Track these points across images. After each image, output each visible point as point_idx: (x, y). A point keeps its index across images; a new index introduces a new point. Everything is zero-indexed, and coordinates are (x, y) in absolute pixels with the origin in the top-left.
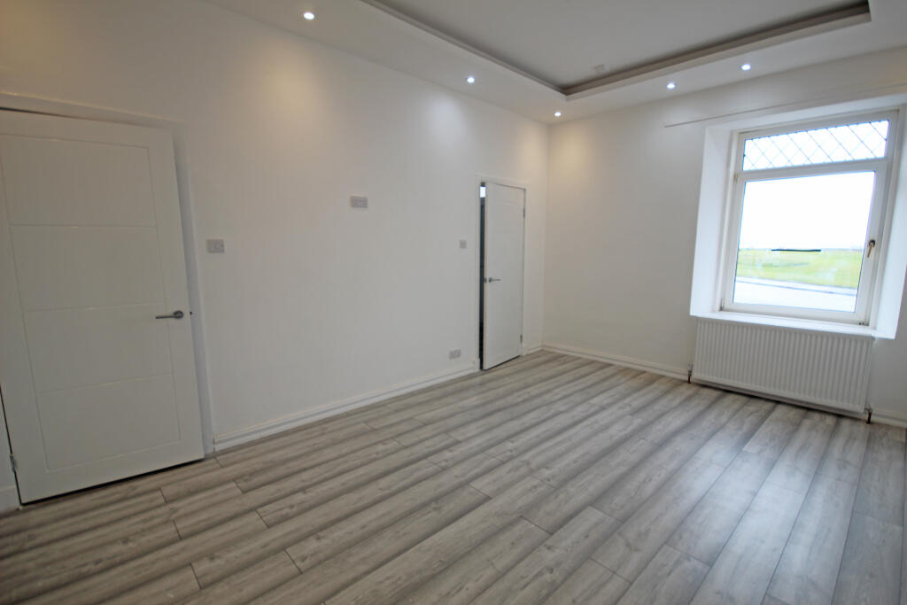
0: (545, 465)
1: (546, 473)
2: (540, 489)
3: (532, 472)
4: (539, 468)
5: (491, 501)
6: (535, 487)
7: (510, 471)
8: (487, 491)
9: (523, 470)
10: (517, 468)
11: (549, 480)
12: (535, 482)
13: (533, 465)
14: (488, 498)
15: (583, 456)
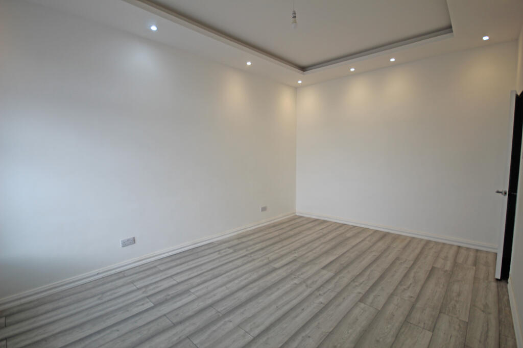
0: (297, 286)
1: (296, 281)
2: (300, 273)
3: (304, 281)
4: (301, 284)
5: (321, 267)
6: (302, 274)
7: (316, 281)
8: (324, 272)
9: (309, 282)
10: (313, 283)
11: (295, 277)
12: (302, 276)
13: (304, 286)
14: (324, 268)
15: (272, 294)
